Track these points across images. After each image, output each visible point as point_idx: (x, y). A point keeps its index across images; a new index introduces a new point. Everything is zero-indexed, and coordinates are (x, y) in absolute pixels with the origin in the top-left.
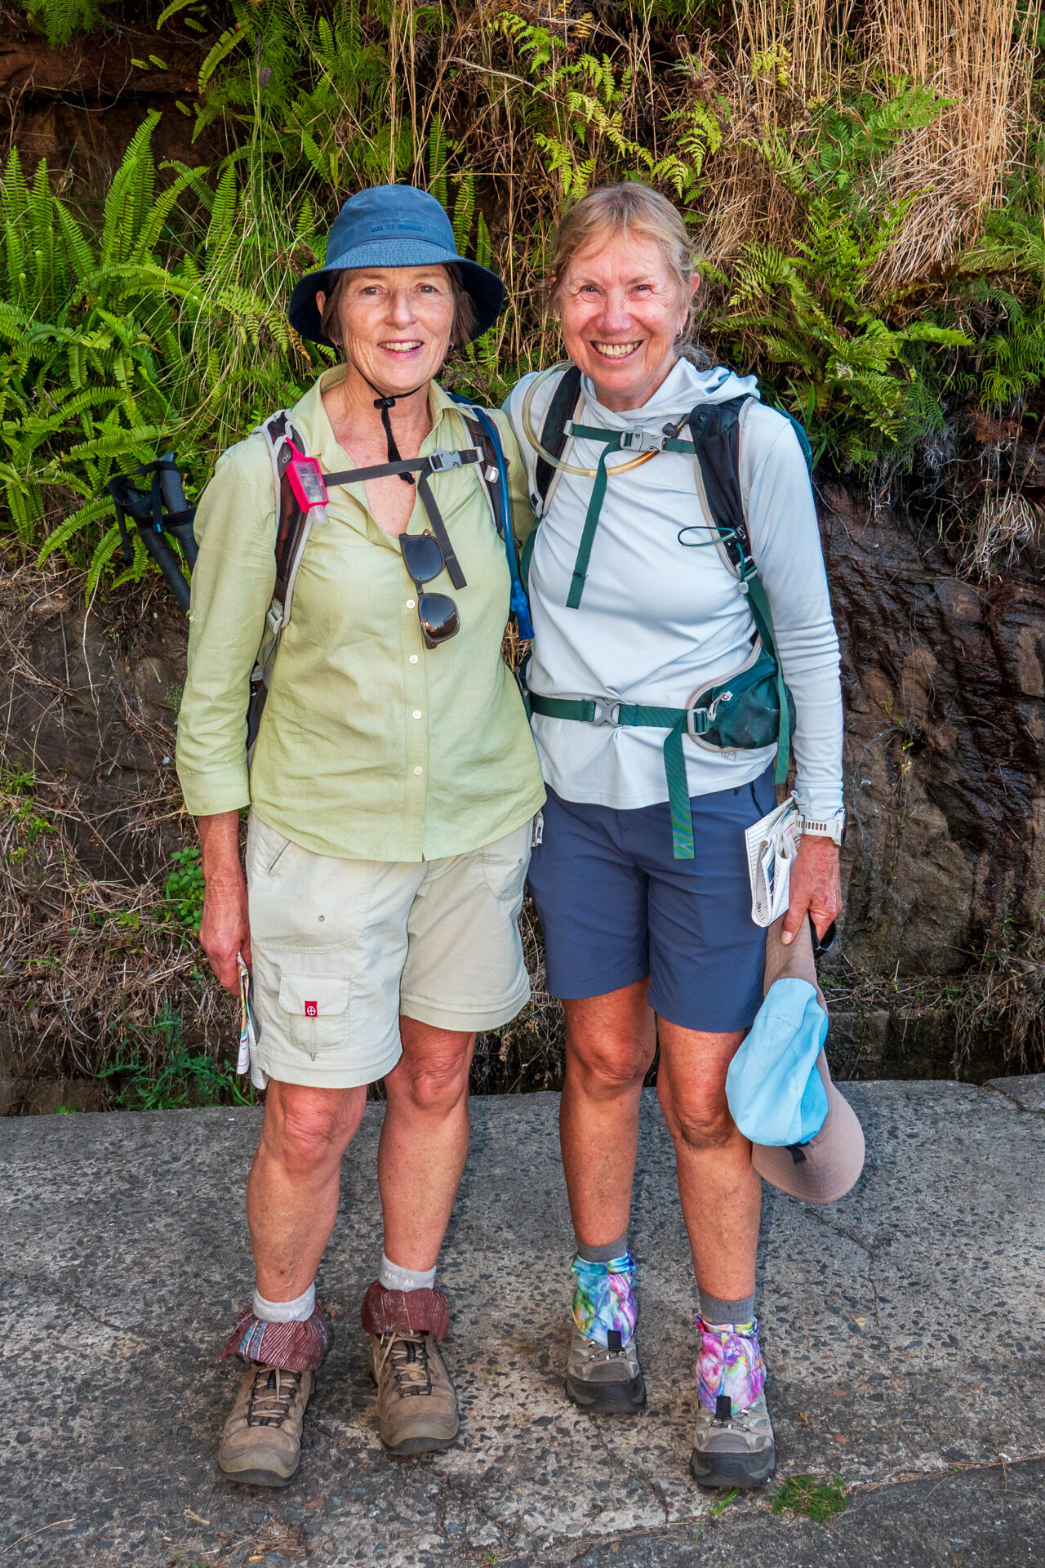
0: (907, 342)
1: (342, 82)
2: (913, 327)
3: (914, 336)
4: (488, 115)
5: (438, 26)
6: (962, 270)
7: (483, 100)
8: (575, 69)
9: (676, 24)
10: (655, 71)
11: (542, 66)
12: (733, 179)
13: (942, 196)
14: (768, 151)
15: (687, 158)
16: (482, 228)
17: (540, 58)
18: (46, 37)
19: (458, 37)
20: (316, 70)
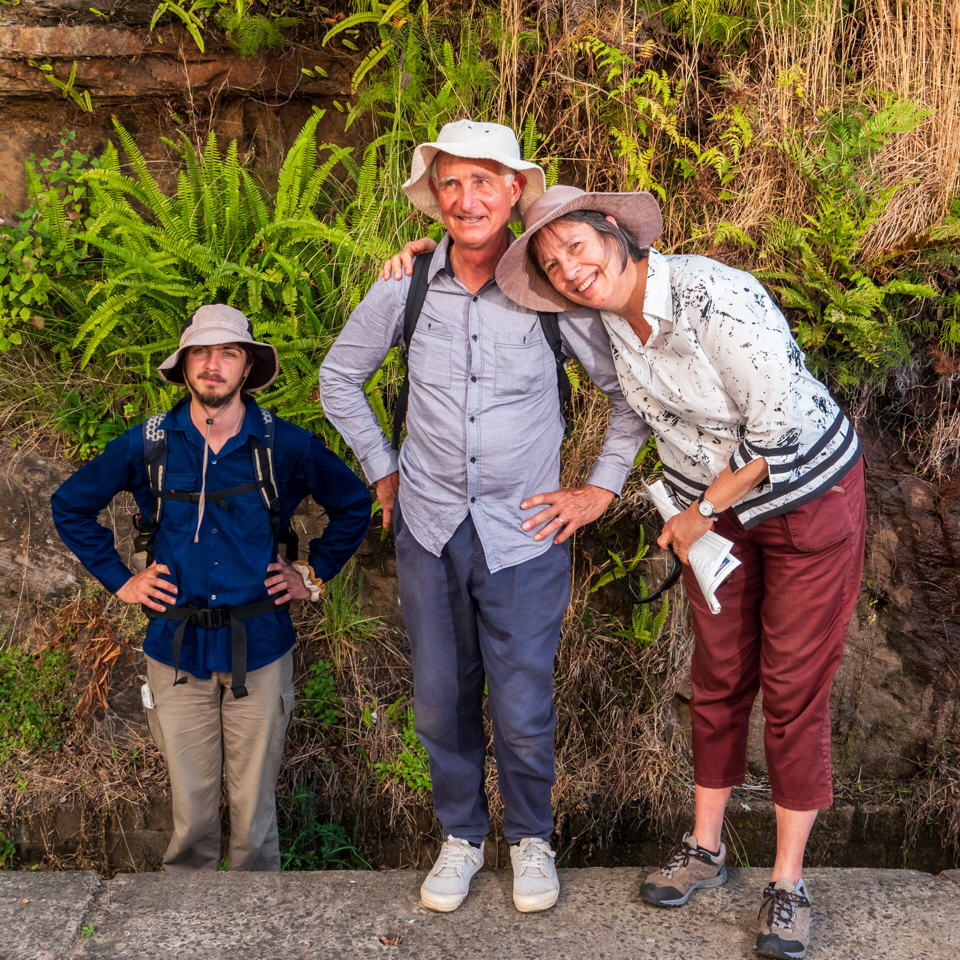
0: (887, 295)
1: (461, 88)
2: (891, 284)
3: (893, 291)
4: (571, 115)
5: (535, 48)
6: (931, 239)
8: (641, 81)
11: (615, 78)
12: (759, 167)
13: (918, 185)
14: (787, 147)
15: (726, 150)
17: (614, 72)
18: (239, 50)
19: (550, 57)
20: (441, 78)
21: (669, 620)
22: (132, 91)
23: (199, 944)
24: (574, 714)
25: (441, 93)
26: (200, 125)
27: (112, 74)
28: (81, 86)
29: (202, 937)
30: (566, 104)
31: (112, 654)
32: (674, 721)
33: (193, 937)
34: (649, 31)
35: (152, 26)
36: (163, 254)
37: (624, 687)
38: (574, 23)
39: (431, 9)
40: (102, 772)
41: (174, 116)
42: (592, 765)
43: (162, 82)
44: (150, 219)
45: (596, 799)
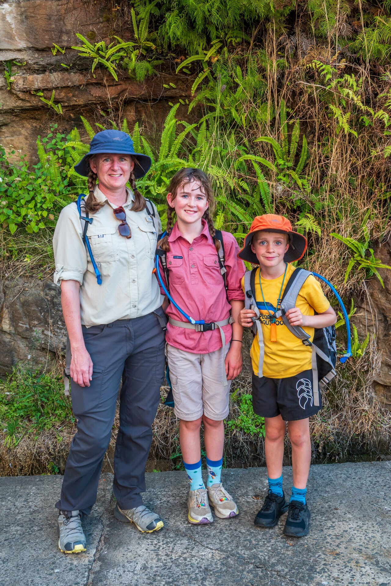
1: (247, 89)
4: (304, 98)
5: (285, 66)
7: (301, 93)
9: (378, 61)
11: (329, 79)
16: (304, 140)
18: (135, 78)
19: (293, 71)
21: (369, 344)
22: (81, 102)
23: (168, 502)
24: (324, 393)
25: (237, 92)
26: (115, 116)
27: (71, 95)
28: (57, 102)
29: (169, 499)
32: (373, 394)
33: (165, 499)
34: (342, 55)
37: (347, 379)
38: (304, 53)
41: (102, 113)
42: (334, 417)
43: (95, 97)
45: (338, 434)
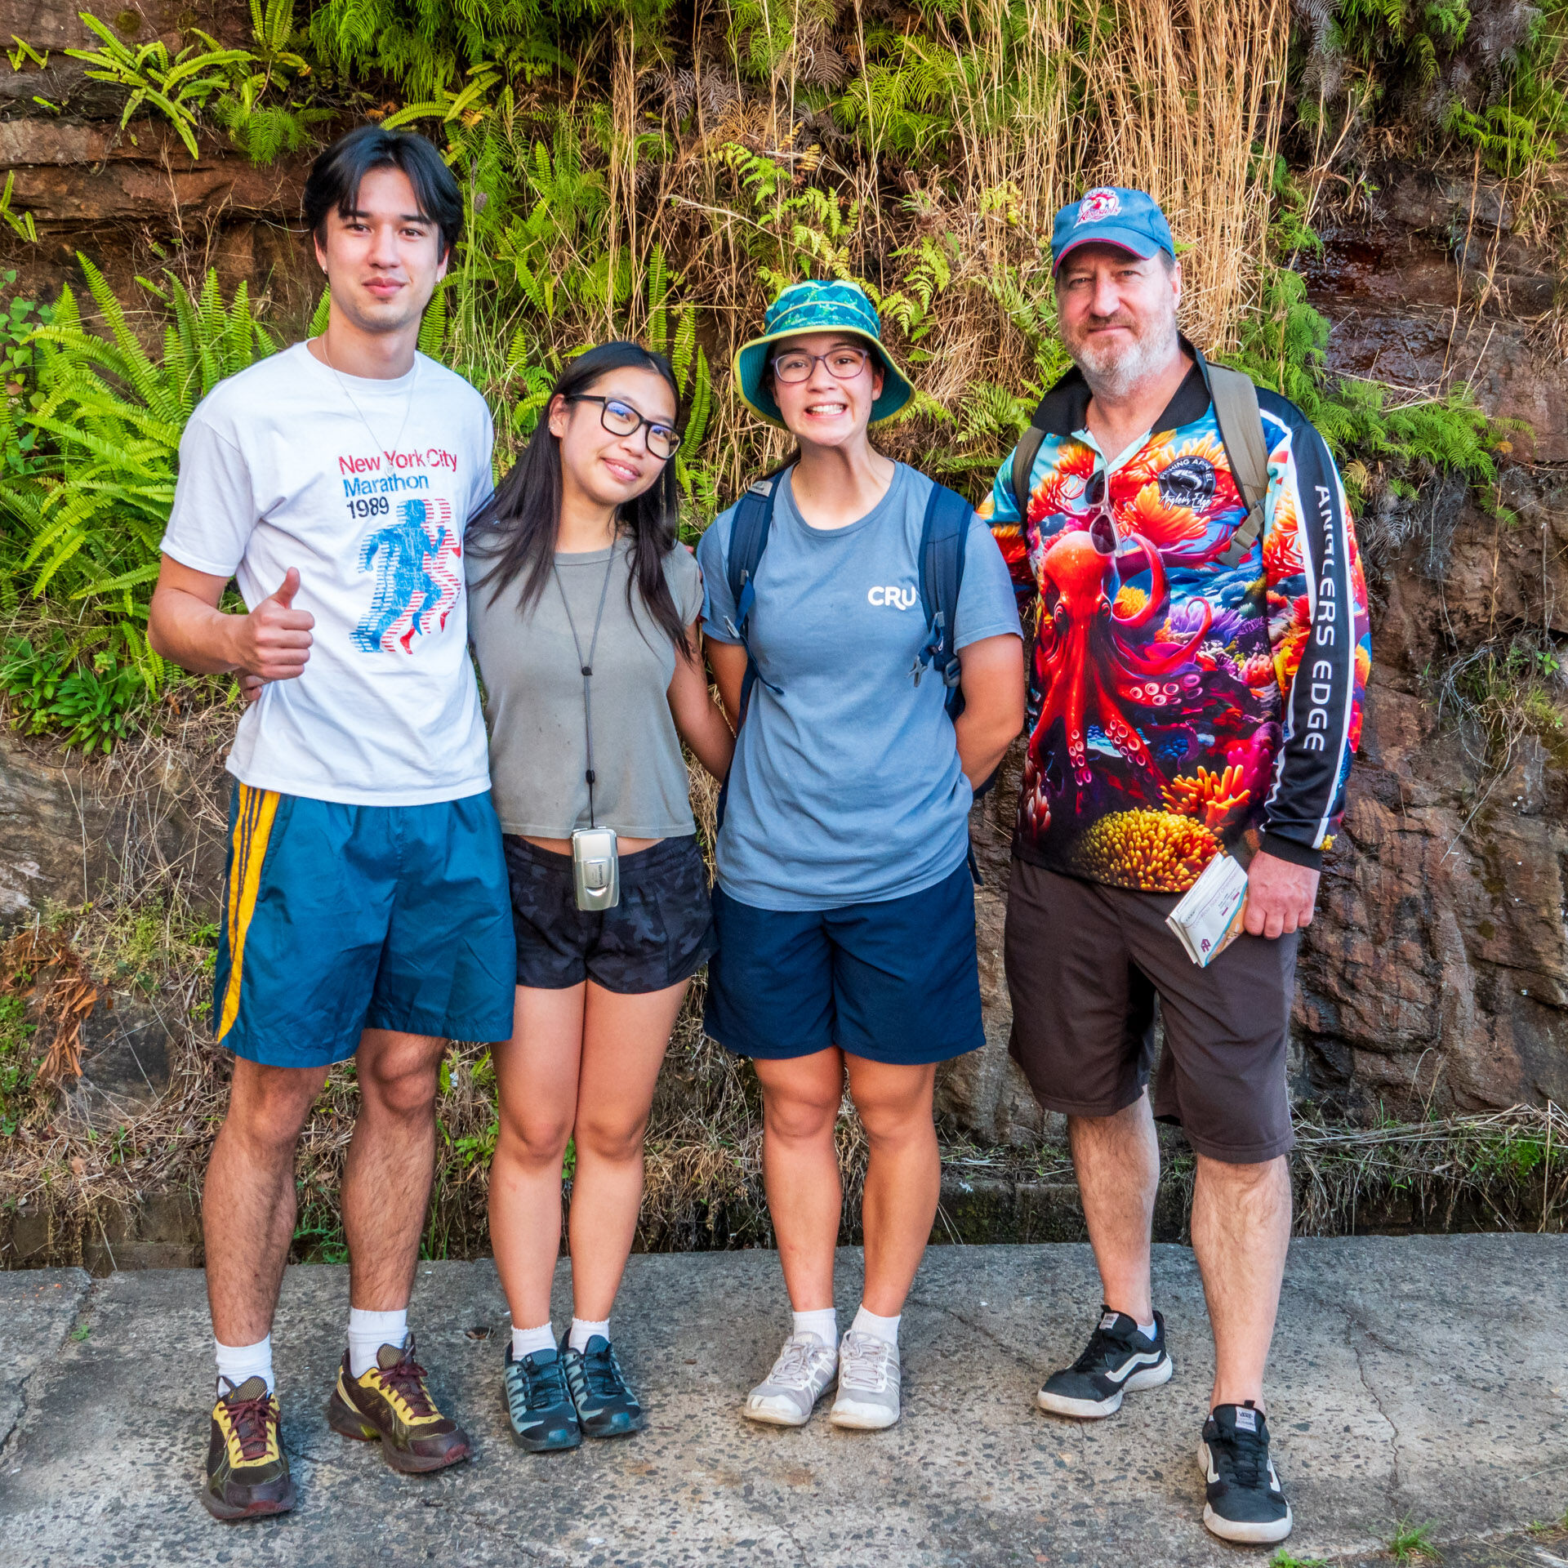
1: (560, 209)
4: (710, 246)
5: (660, 154)
8: (800, 202)
9: (905, 159)
10: (883, 206)
11: (767, 198)
12: (961, 318)
14: (998, 290)
15: (914, 295)
16: (702, 363)
17: (766, 190)
18: (248, 155)
19: (681, 166)
20: (531, 196)
22: (93, 212)
25: (534, 216)
26: (192, 260)
27: (64, 188)
28: (20, 206)
30: (705, 230)
31: (86, 1001)
34: (815, 133)
35: (123, 124)
36: (147, 443)
38: (712, 121)
39: (516, 100)
40: (77, 1162)
41: (155, 247)
43: (136, 199)
44: (128, 393)
